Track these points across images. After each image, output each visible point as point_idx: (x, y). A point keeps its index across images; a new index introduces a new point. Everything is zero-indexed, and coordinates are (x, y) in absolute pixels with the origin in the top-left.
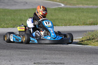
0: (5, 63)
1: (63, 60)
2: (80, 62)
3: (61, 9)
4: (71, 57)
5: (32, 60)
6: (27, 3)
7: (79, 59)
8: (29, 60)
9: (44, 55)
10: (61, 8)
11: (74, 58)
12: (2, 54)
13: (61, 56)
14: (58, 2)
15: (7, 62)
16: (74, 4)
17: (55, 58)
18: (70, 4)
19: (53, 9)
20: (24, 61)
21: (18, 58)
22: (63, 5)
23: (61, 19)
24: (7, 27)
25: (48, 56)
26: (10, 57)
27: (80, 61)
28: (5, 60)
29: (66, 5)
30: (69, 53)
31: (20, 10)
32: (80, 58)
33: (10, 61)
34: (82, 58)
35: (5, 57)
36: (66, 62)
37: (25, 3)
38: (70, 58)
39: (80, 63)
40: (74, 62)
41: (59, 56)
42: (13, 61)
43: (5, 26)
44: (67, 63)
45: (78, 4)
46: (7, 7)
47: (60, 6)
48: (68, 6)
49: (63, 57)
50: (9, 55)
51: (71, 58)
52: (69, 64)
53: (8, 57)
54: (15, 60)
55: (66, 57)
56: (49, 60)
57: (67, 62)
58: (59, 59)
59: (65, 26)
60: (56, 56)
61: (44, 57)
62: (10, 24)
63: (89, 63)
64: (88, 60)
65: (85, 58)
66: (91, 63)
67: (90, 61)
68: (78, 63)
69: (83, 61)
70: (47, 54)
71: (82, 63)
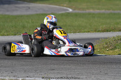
0: (7, 74)
1: (74, 71)
2: (93, 72)
3: (68, 15)
5: (38, 71)
6: (29, 8)
7: (91, 69)
8: (35, 71)
9: (51, 66)
10: (69, 13)
11: (86, 68)
12: (3, 64)
13: (70, 67)
14: (65, 7)
15: (9, 73)
16: (83, 9)
18: (80, 9)
19: (60, 14)
20: (28, 72)
21: (21, 69)
22: (71, 10)
23: (69, 26)
24: (8, 35)
25: (56, 66)
26: (12, 68)
28: (6, 71)
29: (74, 10)
30: (80, 63)
31: (22, 16)
32: (93, 68)
33: (12, 73)
34: (95, 68)
35: (7, 68)
36: (77, 73)
37: (28, 8)
38: (81, 68)
39: (93, 74)
40: (86, 72)
41: (68, 66)
42: (16, 72)
43: (5, 34)
44: (78, 74)
45: (88, 9)
46: (7, 13)
47: (68, 11)
48: (77, 11)
49: (73, 67)
50: (11, 66)
51: (83, 68)
52: (80, 75)
53: (10, 68)
54: (18, 71)
55: (76, 67)
56: (58, 70)
57: (79, 73)
58: (69, 69)
59: (73, 33)
61: (51, 67)
62: (11, 31)
63: (103, 74)
64: (102, 70)
65: (98, 68)
66: (106, 74)
67: (105, 71)
68: (91, 74)
69: (97, 71)
70: (54, 65)
71: (95, 74)
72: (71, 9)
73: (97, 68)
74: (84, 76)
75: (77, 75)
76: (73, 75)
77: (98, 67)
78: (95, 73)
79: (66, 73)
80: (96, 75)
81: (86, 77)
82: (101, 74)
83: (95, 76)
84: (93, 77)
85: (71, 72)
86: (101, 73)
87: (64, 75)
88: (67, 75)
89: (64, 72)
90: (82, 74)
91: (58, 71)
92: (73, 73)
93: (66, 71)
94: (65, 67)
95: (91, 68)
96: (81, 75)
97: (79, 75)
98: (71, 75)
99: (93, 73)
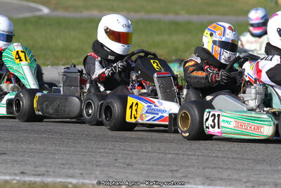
1: (52, 156)
2: (97, 162)
3: (40, 21)
4: (73, 149)
7: (93, 154)
10: (41, 18)
11: (82, 151)
13: (44, 147)
14: (33, 1)
16: (76, 9)
17: (28, 150)
18: (67, 8)
19: (22, 19)
22: (46, 10)
23: (42, 48)
25: (9, 145)
27: (98, 159)
29: (53, 9)
30: (66, 138)
32: (98, 150)
34: (103, 151)
36: (59, 162)
38: (70, 151)
39: (97, 166)
40: (81, 161)
41: (38, 146)
44: (63, 164)
45: (87, 8)
47: (38, 14)
48: (60, 13)
49: (50, 149)
51: (74, 151)
52: (67, 166)
55: (58, 148)
56: (13, 156)
57: (63, 162)
58: (41, 153)
60: (32, 146)
63: (122, 165)
64: (120, 155)
65: (111, 151)
66: (128, 165)
67: (125, 158)
68: (93, 165)
69: (107, 159)
70: (6, 141)
71: (104, 165)
72: (48, 7)
73: (107, 150)
74: (77, 171)
75: (60, 167)
76: (49, 167)
77: (109, 149)
78: (102, 163)
79: (35, 163)
80: (105, 169)
81: (81, 171)
82: (117, 167)
83: (103, 171)
84: (98, 173)
85: (46, 161)
86: (118, 164)
87: (29, 166)
88: (36, 167)
89: (29, 159)
90: (72, 164)
91: (14, 158)
92: (51, 161)
93: (33, 157)
94: (31, 147)
95: (94, 150)
96: (69, 168)
97: (64, 169)
98: (46, 167)
99: (98, 164)
